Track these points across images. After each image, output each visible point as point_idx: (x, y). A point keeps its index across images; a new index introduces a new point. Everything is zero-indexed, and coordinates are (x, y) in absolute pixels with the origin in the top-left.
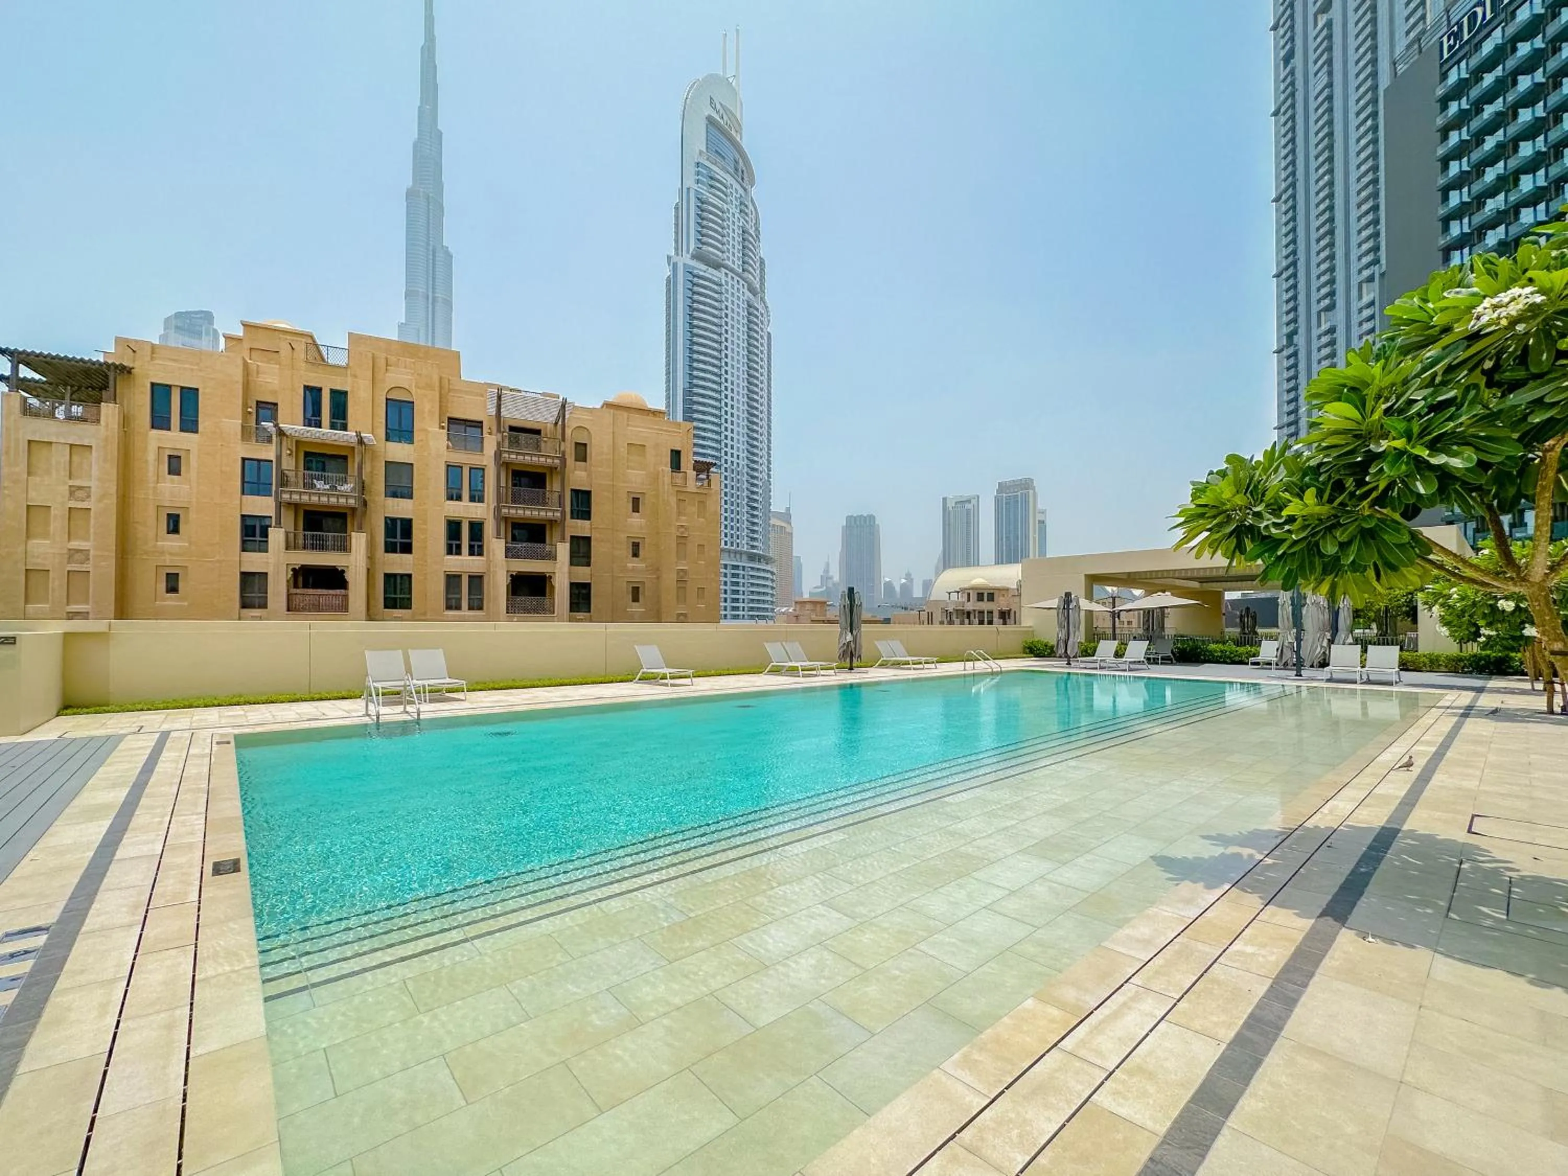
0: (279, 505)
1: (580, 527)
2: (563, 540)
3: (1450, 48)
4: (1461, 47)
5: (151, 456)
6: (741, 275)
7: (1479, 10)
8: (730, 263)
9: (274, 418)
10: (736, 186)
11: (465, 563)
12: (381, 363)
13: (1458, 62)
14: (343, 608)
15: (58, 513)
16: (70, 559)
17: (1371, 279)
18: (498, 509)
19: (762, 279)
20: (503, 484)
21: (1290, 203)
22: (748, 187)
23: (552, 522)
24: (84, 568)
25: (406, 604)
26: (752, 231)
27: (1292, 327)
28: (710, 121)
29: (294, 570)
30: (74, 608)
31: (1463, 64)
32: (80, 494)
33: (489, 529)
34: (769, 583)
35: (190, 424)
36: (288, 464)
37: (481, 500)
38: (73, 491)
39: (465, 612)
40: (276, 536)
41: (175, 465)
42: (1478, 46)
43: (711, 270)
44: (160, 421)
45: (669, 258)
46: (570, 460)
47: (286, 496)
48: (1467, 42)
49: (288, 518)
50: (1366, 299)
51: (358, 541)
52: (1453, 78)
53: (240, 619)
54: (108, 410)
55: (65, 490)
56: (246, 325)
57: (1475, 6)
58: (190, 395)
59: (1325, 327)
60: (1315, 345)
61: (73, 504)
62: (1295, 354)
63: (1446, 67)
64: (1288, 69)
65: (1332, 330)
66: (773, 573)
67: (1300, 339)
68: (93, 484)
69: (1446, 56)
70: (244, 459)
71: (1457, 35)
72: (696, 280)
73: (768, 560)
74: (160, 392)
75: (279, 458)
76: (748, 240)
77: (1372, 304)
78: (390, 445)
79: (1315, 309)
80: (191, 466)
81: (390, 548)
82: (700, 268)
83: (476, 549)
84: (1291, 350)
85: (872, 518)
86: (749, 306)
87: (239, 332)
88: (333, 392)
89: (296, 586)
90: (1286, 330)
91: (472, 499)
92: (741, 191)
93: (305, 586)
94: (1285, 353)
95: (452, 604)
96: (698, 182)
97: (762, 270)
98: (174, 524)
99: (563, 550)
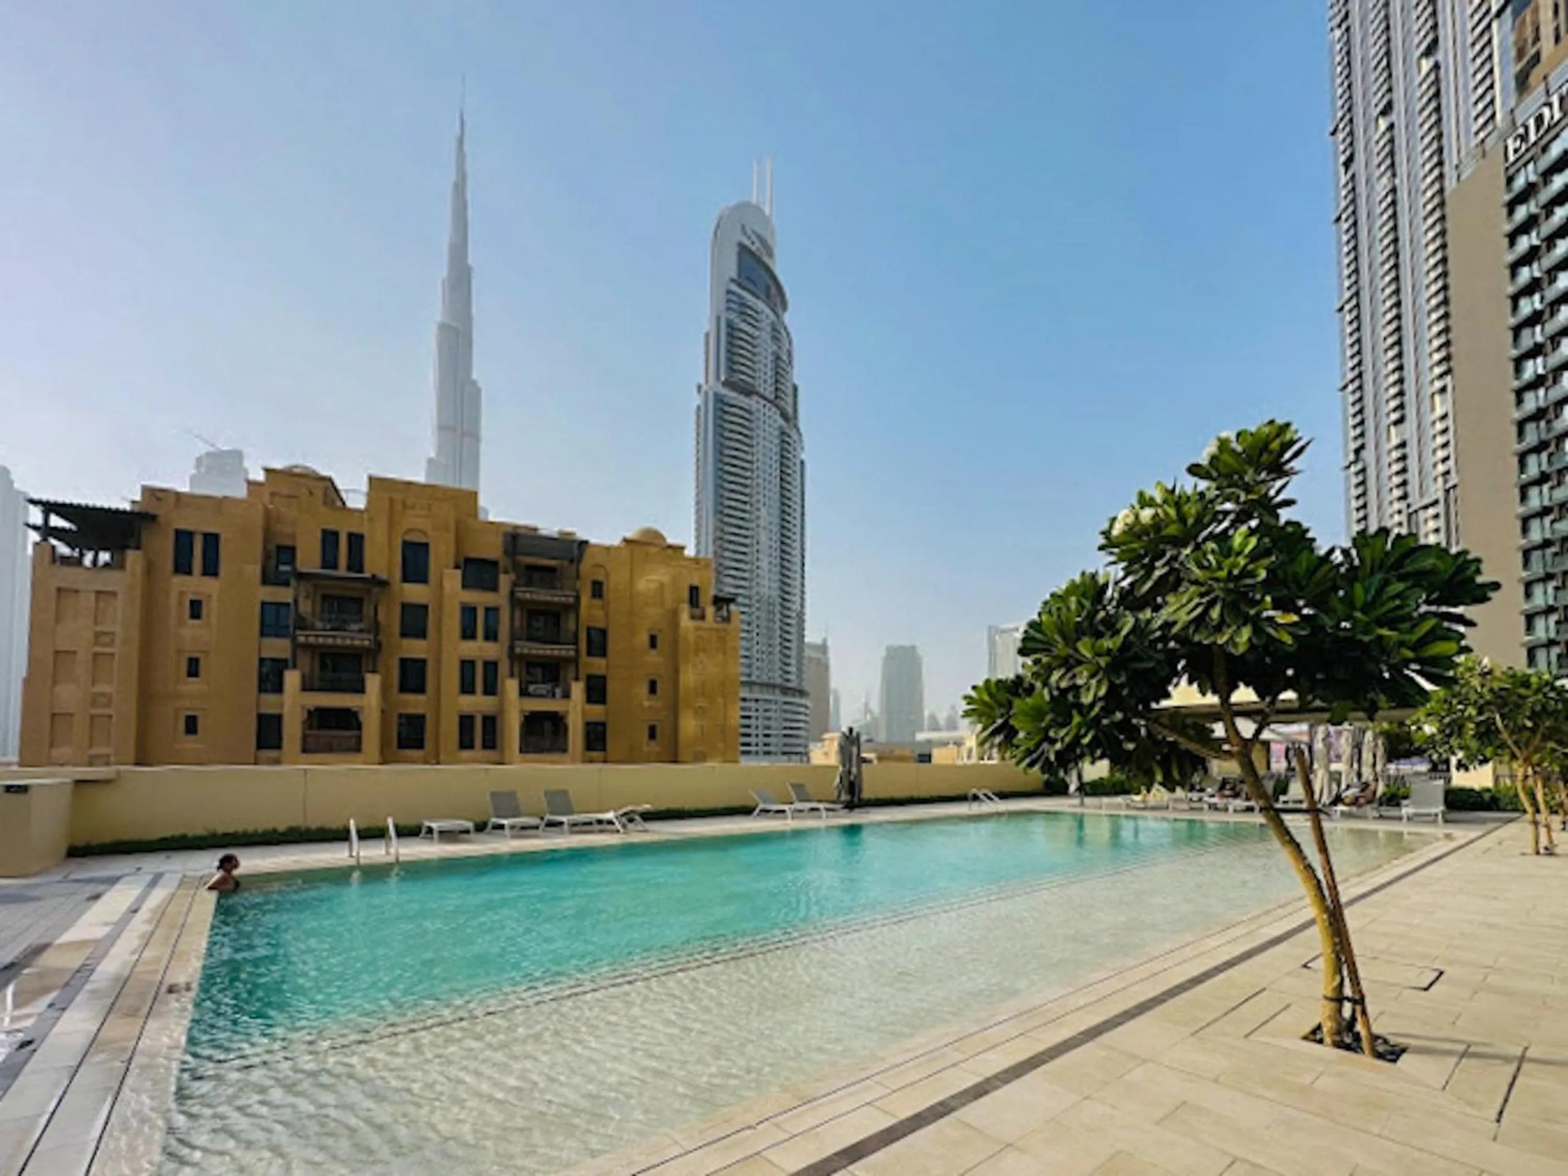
0: (296, 647)
1: (597, 665)
2: (577, 679)
3: (1516, 151)
4: (1527, 150)
5: (173, 601)
6: (775, 401)
7: (1546, 111)
8: (761, 390)
9: (292, 561)
10: (768, 311)
11: (478, 703)
12: (398, 507)
13: (1525, 165)
14: (358, 749)
15: (83, 657)
16: (94, 703)
17: (1443, 390)
18: (512, 648)
19: (795, 404)
20: (517, 624)
21: (1355, 313)
22: (780, 312)
23: (567, 660)
24: (107, 711)
25: (419, 745)
26: (785, 358)
27: (1359, 442)
28: (742, 248)
29: (309, 712)
30: (95, 751)
31: (1531, 167)
32: (105, 639)
33: (504, 668)
34: (802, 717)
35: (211, 569)
36: (305, 607)
37: (495, 638)
38: (98, 635)
39: (478, 752)
40: (292, 679)
41: (196, 609)
42: (1545, 149)
43: (742, 398)
44: (182, 567)
45: (699, 388)
46: (585, 599)
47: (302, 639)
48: (1535, 143)
49: (304, 659)
50: (1439, 412)
51: (373, 682)
52: (1520, 183)
53: (255, 763)
54: (133, 557)
55: (88, 635)
56: (268, 471)
57: (1540, 107)
58: (212, 541)
59: (1395, 441)
60: (1386, 460)
61: (98, 649)
62: (1363, 470)
63: (1512, 171)
64: (1350, 174)
65: (1403, 445)
66: (806, 707)
67: (1368, 455)
68: (117, 629)
69: (1512, 158)
70: (263, 604)
71: (1524, 138)
72: (727, 408)
73: (802, 693)
74: (183, 538)
75: (296, 601)
76: (781, 365)
77: (1444, 417)
78: (407, 586)
79: (1385, 422)
80: (211, 609)
81: (404, 688)
82: (732, 395)
83: (491, 689)
84: (1359, 466)
85: (913, 648)
86: (783, 433)
87: (261, 477)
88: (351, 536)
89: (311, 728)
90: (1353, 446)
91: (487, 638)
92: (772, 316)
93: (320, 727)
94: (1353, 469)
95: (466, 743)
96: (728, 309)
97: (795, 396)
98: (193, 668)
99: (578, 690)
